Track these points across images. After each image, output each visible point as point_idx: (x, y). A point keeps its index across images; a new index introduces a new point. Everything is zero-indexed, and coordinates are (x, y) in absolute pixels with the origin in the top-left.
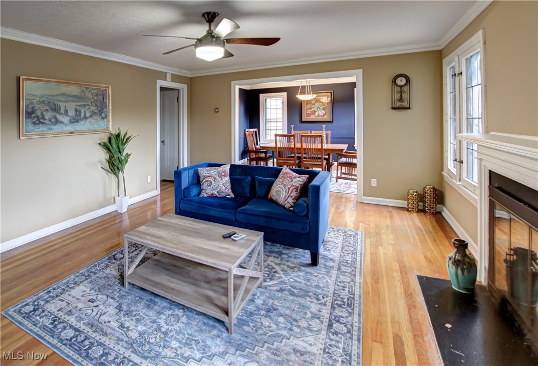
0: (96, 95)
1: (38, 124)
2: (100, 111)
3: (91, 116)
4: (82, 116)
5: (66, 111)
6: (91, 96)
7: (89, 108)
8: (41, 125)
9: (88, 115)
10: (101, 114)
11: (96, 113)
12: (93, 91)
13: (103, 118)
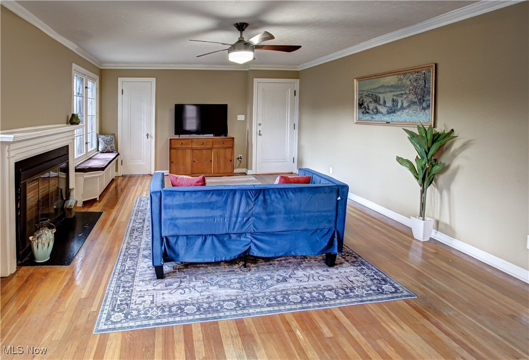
0: (416, 80)
1: (365, 113)
2: (420, 99)
3: (409, 106)
4: (399, 107)
5: (385, 102)
6: (409, 83)
7: (407, 97)
8: (367, 114)
9: (405, 105)
10: (421, 103)
11: (415, 102)
12: (411, 77)
13: (424, 109)
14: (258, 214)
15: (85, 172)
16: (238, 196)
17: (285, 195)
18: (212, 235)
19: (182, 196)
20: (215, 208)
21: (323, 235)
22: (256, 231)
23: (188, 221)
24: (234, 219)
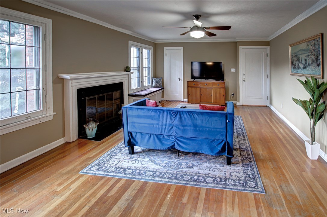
0: (314, 45)
2: (316, 58)
3: (312, 64)
4: (308, 64)
5: (302, 61)
6: (311, 47)
7: (311, 57)
8: (295, 69)
9: (310, 62)
10: (317, 62)
11: (314, 61)
13: (318, 65)
14: (178, 125)
15: (133, 97)
16: (165, 113)
17: (192, 115)
18: (154, 134)
19: (137, 111)
20: (154, 119)
21: (218, 143)
22: (177, 135)
23: (140, 125)
24: (164, 127)
